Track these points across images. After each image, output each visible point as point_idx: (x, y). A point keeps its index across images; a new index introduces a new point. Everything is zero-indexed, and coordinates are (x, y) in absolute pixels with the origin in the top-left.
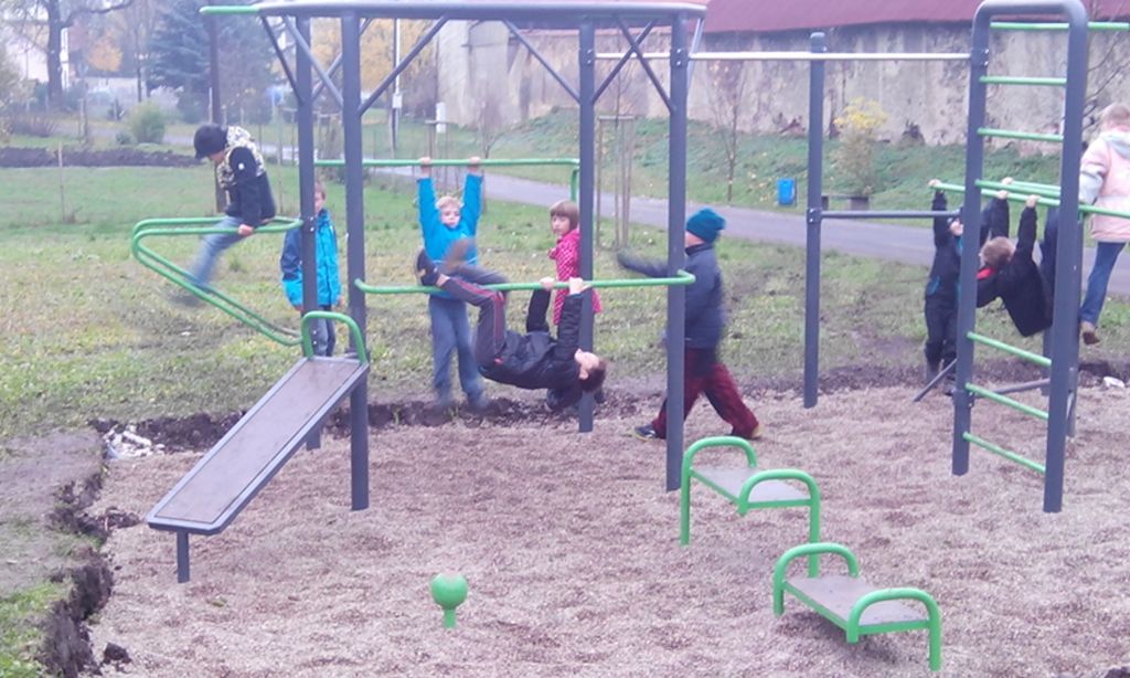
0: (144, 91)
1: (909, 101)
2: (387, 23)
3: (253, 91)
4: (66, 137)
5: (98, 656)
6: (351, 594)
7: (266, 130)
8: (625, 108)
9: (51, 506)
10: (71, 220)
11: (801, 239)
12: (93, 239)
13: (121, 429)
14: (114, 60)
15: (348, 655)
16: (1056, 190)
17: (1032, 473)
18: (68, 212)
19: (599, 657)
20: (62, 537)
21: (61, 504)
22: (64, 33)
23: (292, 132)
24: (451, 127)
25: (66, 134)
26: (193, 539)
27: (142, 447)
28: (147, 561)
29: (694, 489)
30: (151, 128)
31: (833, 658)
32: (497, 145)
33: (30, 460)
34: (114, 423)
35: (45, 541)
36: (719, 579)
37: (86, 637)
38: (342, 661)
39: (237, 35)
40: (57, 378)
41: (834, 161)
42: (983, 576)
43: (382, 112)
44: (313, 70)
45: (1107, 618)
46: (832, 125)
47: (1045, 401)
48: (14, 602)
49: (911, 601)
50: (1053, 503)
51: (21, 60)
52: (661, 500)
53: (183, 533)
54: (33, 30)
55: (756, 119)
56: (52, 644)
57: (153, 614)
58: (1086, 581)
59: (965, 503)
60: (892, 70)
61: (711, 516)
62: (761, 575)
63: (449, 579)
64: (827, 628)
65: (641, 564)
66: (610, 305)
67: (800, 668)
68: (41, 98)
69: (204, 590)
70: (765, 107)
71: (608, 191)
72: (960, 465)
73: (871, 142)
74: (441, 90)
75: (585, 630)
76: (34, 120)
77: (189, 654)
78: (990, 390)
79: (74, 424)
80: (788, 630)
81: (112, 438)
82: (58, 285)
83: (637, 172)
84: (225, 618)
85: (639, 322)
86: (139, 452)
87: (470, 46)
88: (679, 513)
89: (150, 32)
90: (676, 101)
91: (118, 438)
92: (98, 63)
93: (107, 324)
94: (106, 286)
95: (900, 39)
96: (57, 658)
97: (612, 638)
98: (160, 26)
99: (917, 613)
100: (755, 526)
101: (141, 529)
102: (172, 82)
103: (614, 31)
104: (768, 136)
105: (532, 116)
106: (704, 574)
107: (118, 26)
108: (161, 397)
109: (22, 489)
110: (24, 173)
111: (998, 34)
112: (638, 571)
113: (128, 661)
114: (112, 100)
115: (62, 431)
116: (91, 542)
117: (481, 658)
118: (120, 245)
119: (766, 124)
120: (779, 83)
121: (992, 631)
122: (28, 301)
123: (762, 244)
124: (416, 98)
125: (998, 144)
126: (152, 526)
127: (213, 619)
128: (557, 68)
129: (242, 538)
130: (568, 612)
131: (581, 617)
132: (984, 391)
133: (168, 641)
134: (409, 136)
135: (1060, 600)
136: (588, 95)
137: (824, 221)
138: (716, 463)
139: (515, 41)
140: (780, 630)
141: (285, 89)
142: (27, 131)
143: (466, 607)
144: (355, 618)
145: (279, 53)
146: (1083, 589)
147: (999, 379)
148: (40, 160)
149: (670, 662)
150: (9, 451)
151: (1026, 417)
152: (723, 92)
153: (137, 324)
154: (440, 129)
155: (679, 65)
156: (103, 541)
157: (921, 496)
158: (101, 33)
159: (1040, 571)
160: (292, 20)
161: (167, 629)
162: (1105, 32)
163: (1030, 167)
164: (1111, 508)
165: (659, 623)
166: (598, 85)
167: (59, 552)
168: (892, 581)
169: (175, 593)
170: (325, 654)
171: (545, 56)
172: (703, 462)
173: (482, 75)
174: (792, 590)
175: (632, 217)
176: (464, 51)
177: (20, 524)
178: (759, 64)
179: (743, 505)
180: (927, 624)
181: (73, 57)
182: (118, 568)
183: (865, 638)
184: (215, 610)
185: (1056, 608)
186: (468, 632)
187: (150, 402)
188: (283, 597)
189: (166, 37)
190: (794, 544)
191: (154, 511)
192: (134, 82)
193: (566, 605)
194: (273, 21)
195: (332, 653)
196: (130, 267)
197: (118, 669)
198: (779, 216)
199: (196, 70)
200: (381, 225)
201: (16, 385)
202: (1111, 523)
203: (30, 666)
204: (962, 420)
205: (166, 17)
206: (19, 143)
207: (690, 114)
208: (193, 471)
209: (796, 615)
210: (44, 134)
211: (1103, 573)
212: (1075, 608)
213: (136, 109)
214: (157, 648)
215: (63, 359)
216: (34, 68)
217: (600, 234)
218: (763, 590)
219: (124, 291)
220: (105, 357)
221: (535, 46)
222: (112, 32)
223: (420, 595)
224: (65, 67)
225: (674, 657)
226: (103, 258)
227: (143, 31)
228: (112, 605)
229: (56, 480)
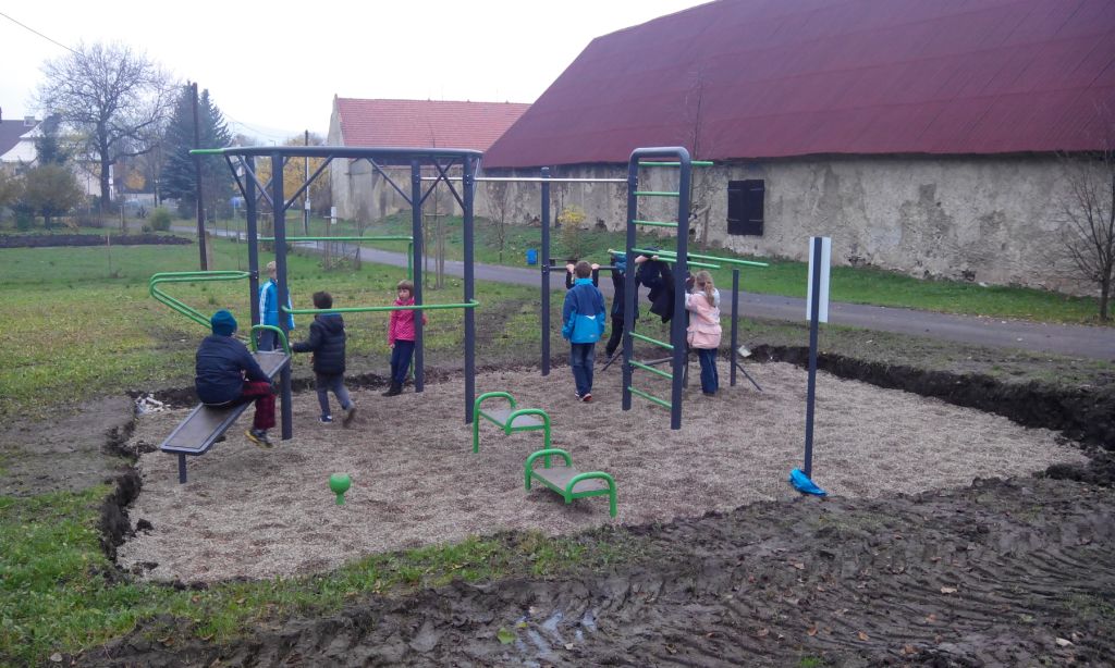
0: (158, 201)
1: (598, 207)
2: (301, 160)
3: (222, 200)
4: (113, 228)
5: (134, 526)
6: (282, 488)
7: (230, 223)
8: (441, 210)
9: (104, 440)
10: (115, 276)
11: (538, 283)
12: (128, 287)
13: (145, 396)
14: (141, 183)
15: (279, 521)
16: (675, 254)
17: (664, 408)
18: (114, 272)
19: (427, 518)
20: (111, 459)
21: (110, 439)
22: (111, 167)
23: (244, 224)
24: (340, 220)
25: (112, 225)
26: (188, 458)
27: (157, 406)
28: (161, 471)
29: (481, 422)
30: (163, 222)
31: (558, 512)
32: (367, 231)
33: (91, 415)
34: (140, 392)
35: (101, 461)
36: (495, 472)
37: (127, 516)
38: (278, 526)
39: (212, 168)
40: (107, 367)
41: (557, 241)
42: (639, 465)
43: (300, 212)
44: (257, 188)
45: (705, 485)
46: (557, 220)
47: (671, 369)
48: (83, 495)
49: (600, 480)
50: (676, 424)
51: (85, 183)
52: (462, 429)
53: (182, 455)
54: (92, 166)
55: (515, 216)
56: (106, 520)
57: (166, 502)
58: (693, 465)
59: (629, 426)
60: (589, 189)
61: (491, 437)
62: (519, 469)
63: (340, 477)
64: (554, 496)
65: (451, 465)
66: (433, 320)
67: (540, 518)
68: (97, 206)
69: (195, 487)
70: (519, 210)
71: (432, 257)
72: (627, 405)
73: (578, 229)
74: (334, 198)
75: (420, 502)
76: (93, 219)
77: (187, 524)
78: (642, 364)
79: (117, 394)
80: (533, 498)
81: (140, 402)
82: (107, 314)
83: (447, 245)
84: (208, 503)
85: (450, 329)
86: (156, 409)
87: (350, 174)
88: (472, 436)
89: (161, 167)
90: (467, 204)
91: (144, 401)
92: (131, 184)
93: (137, 336)
94: (136, 314)
95: (592, 172)
96: (109, 528)
97: (434, 506)
98: (168, 163)
99: (604, 485)
100: (515, 441)
101: (158, 454)
102: (174, 196)
103: (433, 166)
104: (521, 226)
105: (387, 214)
106: (486, 469)
107: (142, 163)
108: (169, 377)
109: (87, 432)
110: (88, 249)
111: (646, 169)
112: (449, 469)
113: (151, 528)
114: (139, 206)
115: (110, 398)
116: (128, 461)
117: (358, 521)
118: (144, 290)
119: (520, 220)
120: (527, 196)
121: (644, 494)
122: (90, 323)
123: (519, 286)
124: (319, 204)
125: (647, 230)
126: (164, 451)
127: (201, 504)
128: (401, 187)
129: (217, 458)
130: (409, 494)
131: (416, 495)
132: (638, 364)
133: (174, 517)
134: (314, 225)
135: (680, 476)
136: (417, 201)
137: (551, 273)
138: (492, 407)
139: (376, 172)
140: (529, 498)
141: (240, 199)
142: (89, 225)
143: (350, 493)
144: (285, 501)
145: (237, 179)
146: (693, 470)
147: (647, 358)
148: (96, 241)
149: (468, 518)
150: (79, 410)
151: (661, 378)
152: (496, 202)
153: (154, 335)
154: (333, 221)
155: (468, 184)
156: (135, 461)
157: (606, 422)
158: (133, 168)
159: (669, 462)
160: (244, 157)
161: (173, 510)
162: (703, 167)
163: (665, 242)
164: (707, 426)
165: (461, 497)
166: (422, 196)
167: (109, 467)
168: (590, 469)
169: (178, 489)
170: (267, 522)
171: (395, 181)
172: (486, 407)
173: (357, 191)
174: (536, 476)
175: (445, 271)
176: (346, 177)
177: (86, 451)
178: (515, 184)
179: (507, 430)
180: (608, 492)
181: (116, 182)
182: (144, 476)
183: (575, 500)
184: (202, 499)
185: (678, 481)
186: (351, 507)
187: (162, 380)
188: (242, 490)
189: (171, 169)
190: (536, 450)
191: (164, 443)
192: (152, 196)
193: (408, 489)
194: (233, 159)
195: (271, 521)
196: (150, 302)
197: (146, 533)
198: (528, 271)
199: (188, 188)
200: (299, 276)
201: (83, 371)
202: (707, 434)
203: (93, 532)
204: (627, 381)
205: (171, 158)
206: (84, 232)
207: (475, 213)
208: (187, 419)
209: (537, 490)
210: (99, 226)
211: (704, 461)
212: (689, 481)
213: (153, 211)
214: (169, 521)
215: (111, 356)
216: (93, 188)
217: (427, 281)
218: (520, 478)
219: (147, 316)
220: (136, 355)
221: (388, 175)
222: (139, 167)
223: (323, 487)
224: (112, 187)
225: (470, 516)
226: (134, 297)
227: (157, 167)
228: (142, 497)
229: (107, 426)
